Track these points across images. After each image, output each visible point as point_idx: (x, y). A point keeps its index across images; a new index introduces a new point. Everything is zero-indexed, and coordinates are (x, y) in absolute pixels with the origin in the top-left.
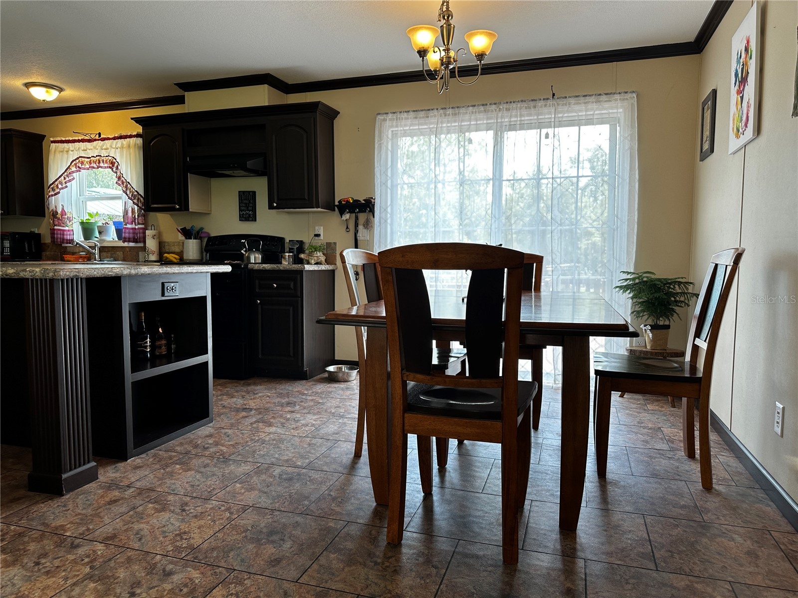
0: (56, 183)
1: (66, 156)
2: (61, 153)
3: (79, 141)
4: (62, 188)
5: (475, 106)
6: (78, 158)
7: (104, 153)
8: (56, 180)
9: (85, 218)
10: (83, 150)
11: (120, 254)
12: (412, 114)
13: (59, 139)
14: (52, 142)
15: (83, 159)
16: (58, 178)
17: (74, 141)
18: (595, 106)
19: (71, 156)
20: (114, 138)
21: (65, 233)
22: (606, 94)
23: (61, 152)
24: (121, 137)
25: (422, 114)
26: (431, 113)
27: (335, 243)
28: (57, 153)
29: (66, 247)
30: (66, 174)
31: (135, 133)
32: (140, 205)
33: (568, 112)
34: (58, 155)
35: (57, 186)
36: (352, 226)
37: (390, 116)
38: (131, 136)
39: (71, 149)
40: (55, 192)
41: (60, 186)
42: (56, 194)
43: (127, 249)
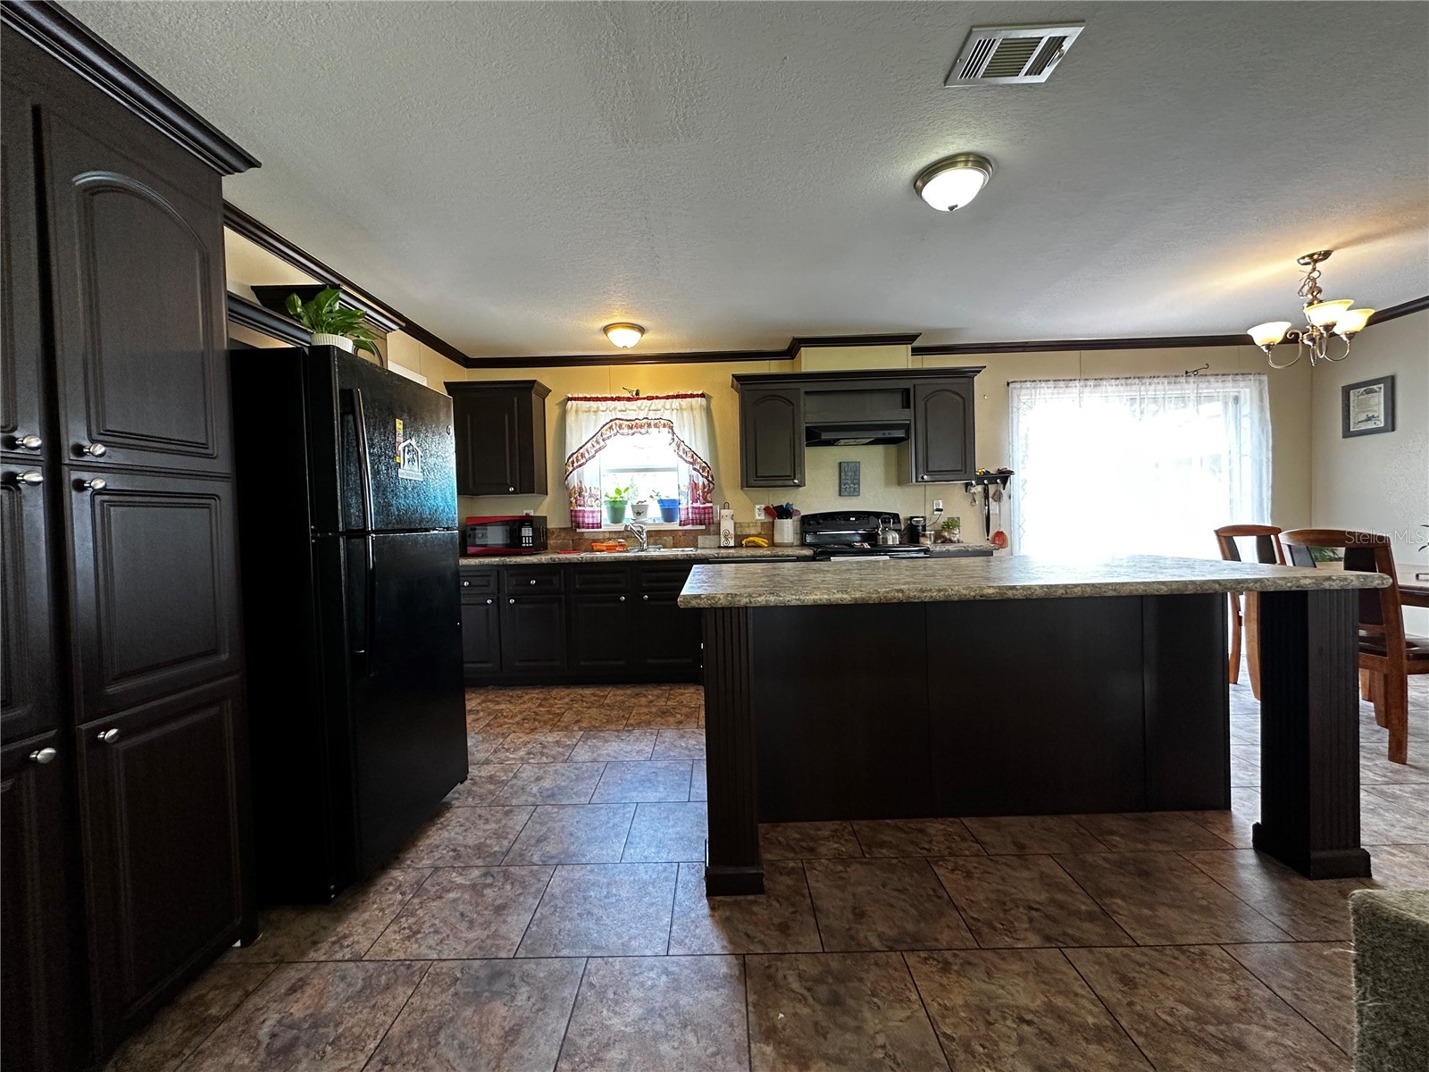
0: (581, 451)
1: (594, 417)
2: (585, 414)
3: (612, 399)
4: (590, 458)
5: (1118, 379)
6: (611, 421)
7: (652, 415)
8: (581, 448)
9: (613, 494)
10: (620, 411)
11: (669, 539)
12: (1051, 384)
13: (581, 396)
14: (570, 399)
15: (621, 422)
16: (584, 446)
17: (606, 399)
18: (1231, 384)
19: (602, 418)
20: (668, 397)
21: (586, 515)
22: (1242, 374)
23: (586, 412)
24: (677, 397)
25: (1062, 384)
26: (1071, 384)
27: (959, 518)
28: (580, 413)
29: (583, 533)
30: (595, 439)
31: (700, 393)
32: (710, 479)
33: (1207, 388)
34: (583, 416)
35: (583, 456)
36: (979, 499)
37: (1028, 384)
38: (692, 396)
39: (602, 408)
40: (579, 463)
41: (587, 456)
42: (580, 466)
43: (680, 533)
